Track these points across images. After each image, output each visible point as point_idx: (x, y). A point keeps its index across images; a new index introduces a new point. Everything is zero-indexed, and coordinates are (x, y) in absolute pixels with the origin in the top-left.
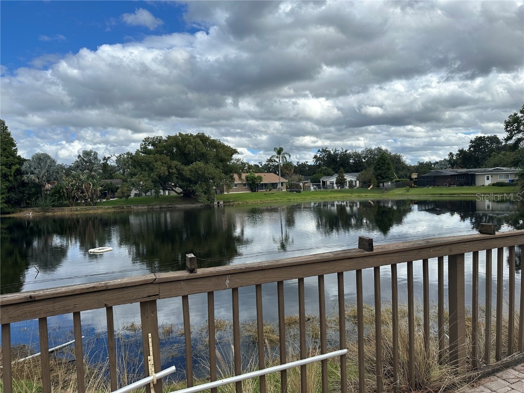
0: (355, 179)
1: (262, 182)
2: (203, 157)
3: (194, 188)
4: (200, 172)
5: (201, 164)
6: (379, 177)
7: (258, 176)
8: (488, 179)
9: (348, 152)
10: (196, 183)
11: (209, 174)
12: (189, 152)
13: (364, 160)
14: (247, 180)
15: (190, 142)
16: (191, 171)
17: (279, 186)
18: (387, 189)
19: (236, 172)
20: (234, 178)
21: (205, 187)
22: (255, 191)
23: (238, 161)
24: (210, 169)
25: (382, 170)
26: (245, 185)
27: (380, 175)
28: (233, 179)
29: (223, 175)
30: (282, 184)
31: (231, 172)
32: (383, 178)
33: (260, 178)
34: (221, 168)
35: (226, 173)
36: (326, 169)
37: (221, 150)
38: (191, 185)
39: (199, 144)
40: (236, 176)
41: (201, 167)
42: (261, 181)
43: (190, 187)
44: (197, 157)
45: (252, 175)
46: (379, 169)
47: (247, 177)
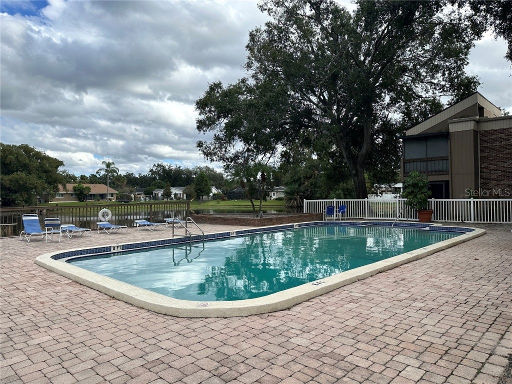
0: (181, 192)
1: (90, 193)
2: (25, 167)
3: (14, 197)
4: (21, 182)
5: (23, 175)
6: (199, 191)
7: (86, 187)
8: (274, 195)
9: (181, 168)
10: (16, 192)
11: (30, 184)
12: (10, 163)
13: (194, 176)
14: (75, 190)
15: (11, 153)
16: (11, 180)
17: (109, 197)
18: (203, 201)
19: (60, 183)
20: (59, 189)
21: (26, 196)
22: (83, 201)
23: (63, 173)
24: (33, 179)
25: (201, 185)
26: (72, 195)
27: (200, 189)
28: (57, 189)
29: (46, 185)
30: (112, 195)
31: (55, 182)
32: (202, 192)
33: (89, 189)
34: (44, 178)
35: (50, 183)
36: (160, 182)
37: (45, 162)
38: (11, 194)
39: (22, 155)
40: (60, 186)
41: (22, 178)
42: (90, 191)
43: (9, 196)
44: (19, 167)
45: (80, 186)
46: (199, 185)
47: (74, 188)
